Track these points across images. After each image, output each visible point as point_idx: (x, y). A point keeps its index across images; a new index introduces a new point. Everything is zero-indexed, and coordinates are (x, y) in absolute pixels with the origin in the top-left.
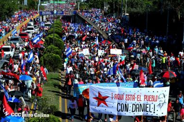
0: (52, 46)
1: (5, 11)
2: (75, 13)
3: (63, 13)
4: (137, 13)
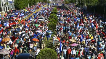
0: (53, 19)
1: (32, 2)
2: (63, 5)
3: (58, 5)
4: (91, 6)
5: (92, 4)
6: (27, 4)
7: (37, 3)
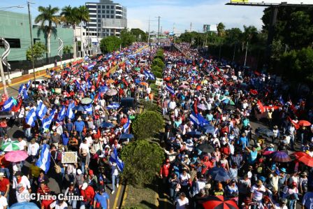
2: (172, 45)
3: (164, 45)
5: (216, 44)
6: (119, 45)
7: (134, 43)
